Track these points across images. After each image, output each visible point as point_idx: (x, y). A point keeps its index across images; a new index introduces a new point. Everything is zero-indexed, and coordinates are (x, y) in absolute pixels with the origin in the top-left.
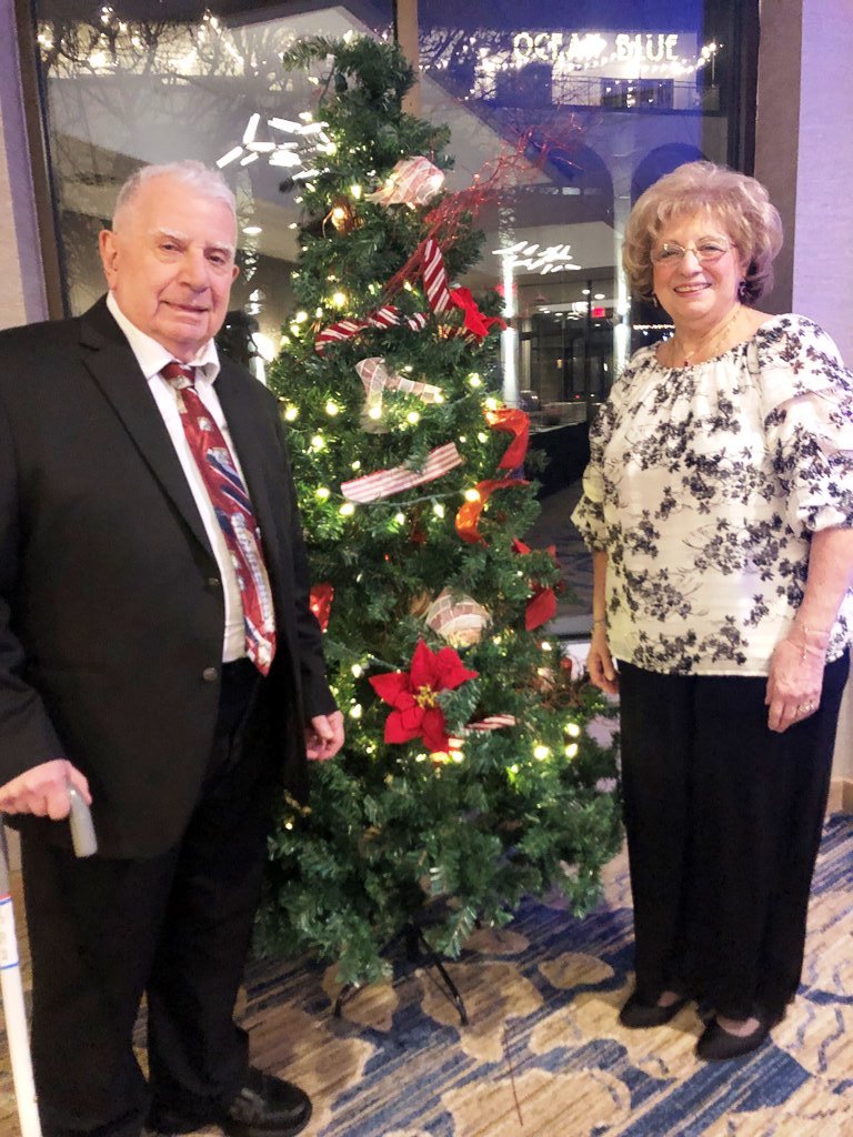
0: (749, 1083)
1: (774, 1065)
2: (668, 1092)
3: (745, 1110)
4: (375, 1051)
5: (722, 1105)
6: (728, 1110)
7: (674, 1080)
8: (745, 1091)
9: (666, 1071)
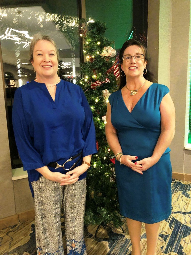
0: (182, 232)
1: (185, 228)
2: (170, 237)
3: (185, 237)
4: (109, 243)
5: (180, 237)
6: (182, 238)
7: (169, 235)
8: (183, 234)
9: (167, 233)
